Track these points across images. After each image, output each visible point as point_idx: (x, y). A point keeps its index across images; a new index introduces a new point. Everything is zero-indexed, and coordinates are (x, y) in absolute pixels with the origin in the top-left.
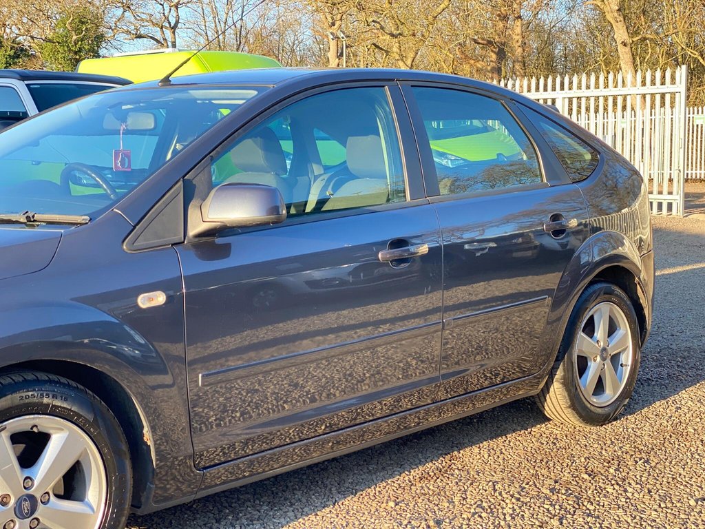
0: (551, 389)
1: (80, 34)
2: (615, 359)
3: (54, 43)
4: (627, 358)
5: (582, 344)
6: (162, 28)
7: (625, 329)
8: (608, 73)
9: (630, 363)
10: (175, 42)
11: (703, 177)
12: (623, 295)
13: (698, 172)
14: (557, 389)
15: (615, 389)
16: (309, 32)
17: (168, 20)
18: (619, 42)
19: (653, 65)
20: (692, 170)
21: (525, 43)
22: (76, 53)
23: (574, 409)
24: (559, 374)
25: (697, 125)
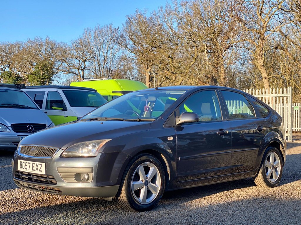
0: (258, 175)
1: (44, 71)
2: (276, 169)
3: (33, 75)
4: (279, 169)
5: (267, 163)
6: (79, 69)
7: (278, 160)
8: (259, 89)
9: (280, 171)
10: (84, 75)
11: (300, 131)
12: (278, 150)
13: (298, 129)
14: (260, 175)
15: (276, 177)
16: (136, 71)
17: (81, 67)
18: (263, 78)
19: (278, 86)
20: (296, 128)
21: (225, 77)
22: (42, 79)
23: (265, 182)
24: (261, 171)
25: (296, 110)
